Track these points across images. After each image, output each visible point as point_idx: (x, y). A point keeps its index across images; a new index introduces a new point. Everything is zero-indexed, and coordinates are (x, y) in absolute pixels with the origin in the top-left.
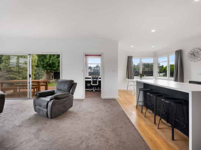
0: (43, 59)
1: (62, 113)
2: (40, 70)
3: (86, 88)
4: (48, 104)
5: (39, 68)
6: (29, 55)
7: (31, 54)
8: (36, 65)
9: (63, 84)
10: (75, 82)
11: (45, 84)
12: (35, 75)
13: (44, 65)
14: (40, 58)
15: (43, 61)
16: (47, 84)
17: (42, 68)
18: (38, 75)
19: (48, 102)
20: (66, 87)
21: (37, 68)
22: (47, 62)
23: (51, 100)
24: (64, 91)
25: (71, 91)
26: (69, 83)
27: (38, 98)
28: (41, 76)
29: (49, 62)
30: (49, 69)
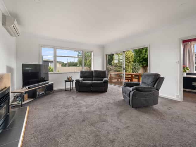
0: (139, 55)
1: (144, 107)
2: (137, 65)
3: (184, 87)
4: (130, 93)
5: (136, 63)
6: (123, 52)
7: (125, 51)
8: (133, 60)
9: (147, 77)
10: (161, 76)
11: (138, 77)
12: (132, 70)
13: (140, 60)
14: (137, 54)
15: (139, 57)
16: (139, 77)
17: (138, 63)
18: (135, 69)
19: (130, 91)
20: (150, 81)
21: (134, 63)
22: (143, 57)
23: (133, 90)
24: (148, 84)
25: (155, 86)
26: (154, 77)
27: (125, 87)
28: (137, 70)
29: (145, 57)
30: (145, 64)
